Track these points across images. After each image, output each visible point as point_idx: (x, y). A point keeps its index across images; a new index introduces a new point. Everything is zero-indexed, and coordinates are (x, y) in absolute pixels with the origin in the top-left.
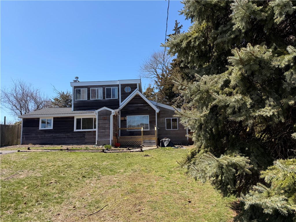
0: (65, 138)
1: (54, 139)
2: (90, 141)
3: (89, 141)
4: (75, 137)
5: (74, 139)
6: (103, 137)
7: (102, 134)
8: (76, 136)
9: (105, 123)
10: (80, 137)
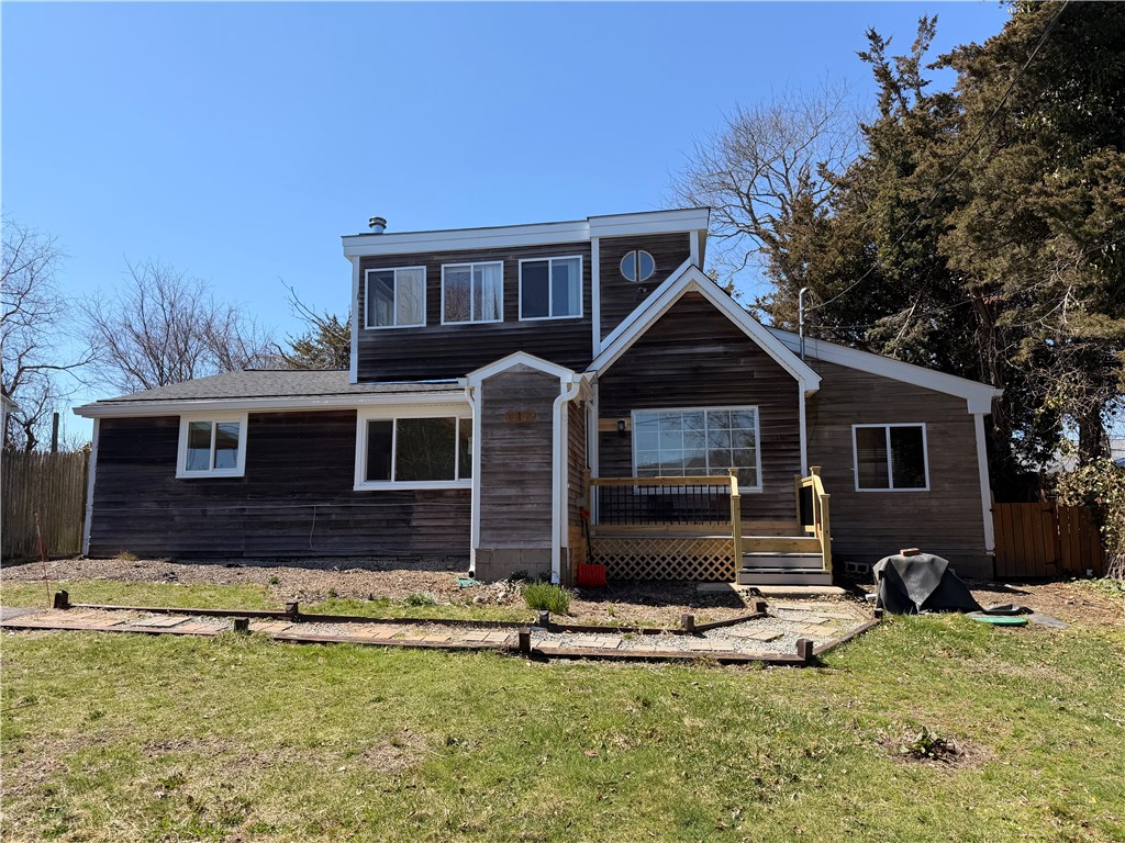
0: (307, 524)
1: (249, 533)
2: (442, 546)
3: (432, 546)
4: (358, 524)
5: (354, 532)
6: (512, 528)
7: (505, 509)
8: (363, 517)
9: (521, 450)
10: (384, 524)
